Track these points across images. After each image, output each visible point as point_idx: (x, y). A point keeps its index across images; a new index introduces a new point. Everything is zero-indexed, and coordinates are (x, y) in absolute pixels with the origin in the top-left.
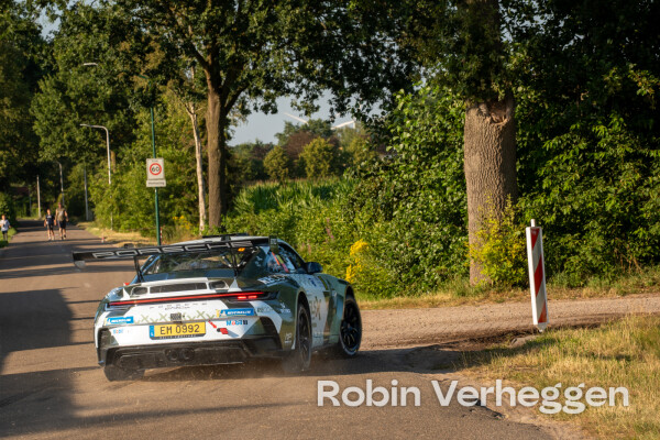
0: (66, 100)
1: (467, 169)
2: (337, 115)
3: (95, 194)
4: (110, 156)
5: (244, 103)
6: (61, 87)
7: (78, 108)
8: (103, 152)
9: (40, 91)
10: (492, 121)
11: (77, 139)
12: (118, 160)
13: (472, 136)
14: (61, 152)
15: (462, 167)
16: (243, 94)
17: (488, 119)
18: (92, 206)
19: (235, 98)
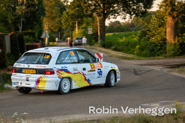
0: (68, 16)
1: (167, 31)
2: (130, 19)
3: (73, 35)
5: (109, 17)
6: (67, 13)
7: (71, 17)
8: (76, 27)
9: (63, 14)
10: (174, 21)
11: (71, 24)
12: (78, 28)
13: (169, 24)
14: (67, 27)
15: (166, 30)
16: (109, 15)
17: (173, 20)
19: (108, 16)
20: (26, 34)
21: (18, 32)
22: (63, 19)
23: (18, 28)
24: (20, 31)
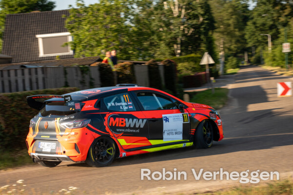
0: (256, 27)
3: (264, 56)
4: (270, 44)
6: (254, 23)
7: (260, 29)
8: (267, 43)
11: (260, 39)
12: (273, 44)
14: (254, 43)
18: (263, 60)
20: (187, 60)
21: (174, 58)
22: (247, 33)
23: (174, 51)
24: (178, 56)
